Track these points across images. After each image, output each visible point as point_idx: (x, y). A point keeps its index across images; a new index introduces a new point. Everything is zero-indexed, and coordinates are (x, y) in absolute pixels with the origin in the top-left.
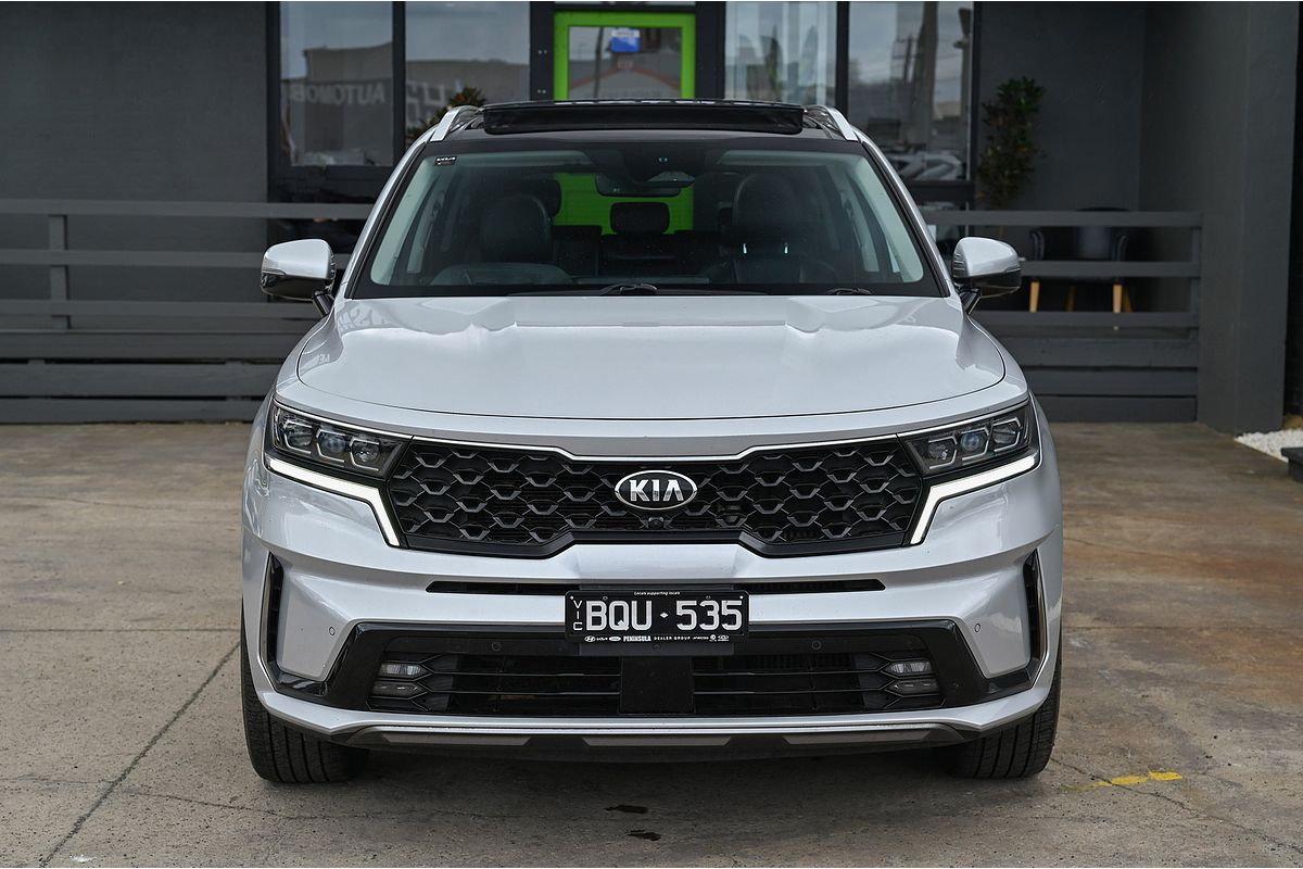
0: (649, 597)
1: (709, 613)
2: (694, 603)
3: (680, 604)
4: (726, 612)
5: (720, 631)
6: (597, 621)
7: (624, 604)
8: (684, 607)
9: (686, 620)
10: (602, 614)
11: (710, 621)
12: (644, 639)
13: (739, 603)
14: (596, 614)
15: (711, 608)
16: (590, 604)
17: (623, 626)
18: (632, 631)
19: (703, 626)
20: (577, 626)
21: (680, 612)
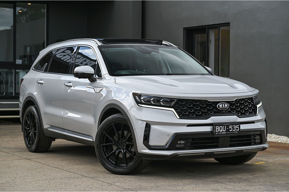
0: (225, 125)
1: (234, 128)
2: (232, 126)
3: (230, 126)
4: (237, 127)
5: (236, 131)
6: (217, 130)
7: (222, 127)
8: (231, 127)
9: (231, 129)
10: (218, 129)
11: (234, 129)
12: (225, 133)
13: (239, 126)
14: (217, 129)
15: (234, 127)
16: (217, 127)
17: (221, 131)
18: (223, 132)
19: (233, 130)
20: (215, 131)
21: (230, 128)
